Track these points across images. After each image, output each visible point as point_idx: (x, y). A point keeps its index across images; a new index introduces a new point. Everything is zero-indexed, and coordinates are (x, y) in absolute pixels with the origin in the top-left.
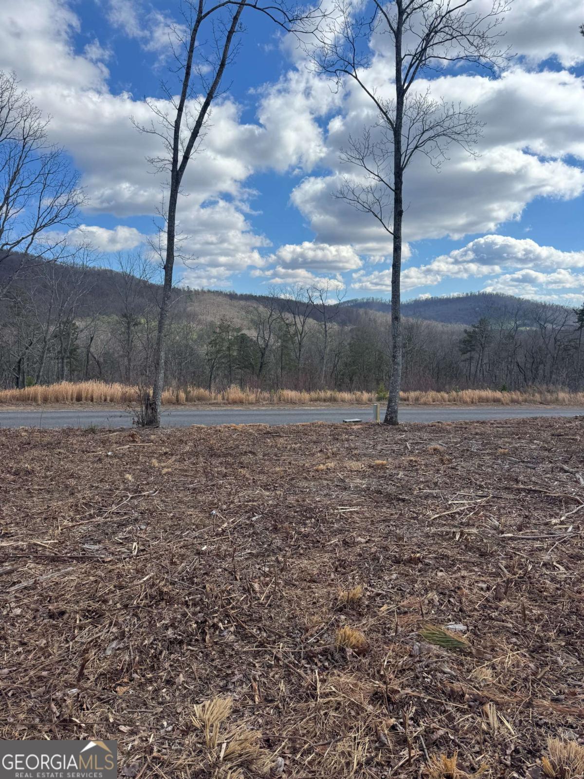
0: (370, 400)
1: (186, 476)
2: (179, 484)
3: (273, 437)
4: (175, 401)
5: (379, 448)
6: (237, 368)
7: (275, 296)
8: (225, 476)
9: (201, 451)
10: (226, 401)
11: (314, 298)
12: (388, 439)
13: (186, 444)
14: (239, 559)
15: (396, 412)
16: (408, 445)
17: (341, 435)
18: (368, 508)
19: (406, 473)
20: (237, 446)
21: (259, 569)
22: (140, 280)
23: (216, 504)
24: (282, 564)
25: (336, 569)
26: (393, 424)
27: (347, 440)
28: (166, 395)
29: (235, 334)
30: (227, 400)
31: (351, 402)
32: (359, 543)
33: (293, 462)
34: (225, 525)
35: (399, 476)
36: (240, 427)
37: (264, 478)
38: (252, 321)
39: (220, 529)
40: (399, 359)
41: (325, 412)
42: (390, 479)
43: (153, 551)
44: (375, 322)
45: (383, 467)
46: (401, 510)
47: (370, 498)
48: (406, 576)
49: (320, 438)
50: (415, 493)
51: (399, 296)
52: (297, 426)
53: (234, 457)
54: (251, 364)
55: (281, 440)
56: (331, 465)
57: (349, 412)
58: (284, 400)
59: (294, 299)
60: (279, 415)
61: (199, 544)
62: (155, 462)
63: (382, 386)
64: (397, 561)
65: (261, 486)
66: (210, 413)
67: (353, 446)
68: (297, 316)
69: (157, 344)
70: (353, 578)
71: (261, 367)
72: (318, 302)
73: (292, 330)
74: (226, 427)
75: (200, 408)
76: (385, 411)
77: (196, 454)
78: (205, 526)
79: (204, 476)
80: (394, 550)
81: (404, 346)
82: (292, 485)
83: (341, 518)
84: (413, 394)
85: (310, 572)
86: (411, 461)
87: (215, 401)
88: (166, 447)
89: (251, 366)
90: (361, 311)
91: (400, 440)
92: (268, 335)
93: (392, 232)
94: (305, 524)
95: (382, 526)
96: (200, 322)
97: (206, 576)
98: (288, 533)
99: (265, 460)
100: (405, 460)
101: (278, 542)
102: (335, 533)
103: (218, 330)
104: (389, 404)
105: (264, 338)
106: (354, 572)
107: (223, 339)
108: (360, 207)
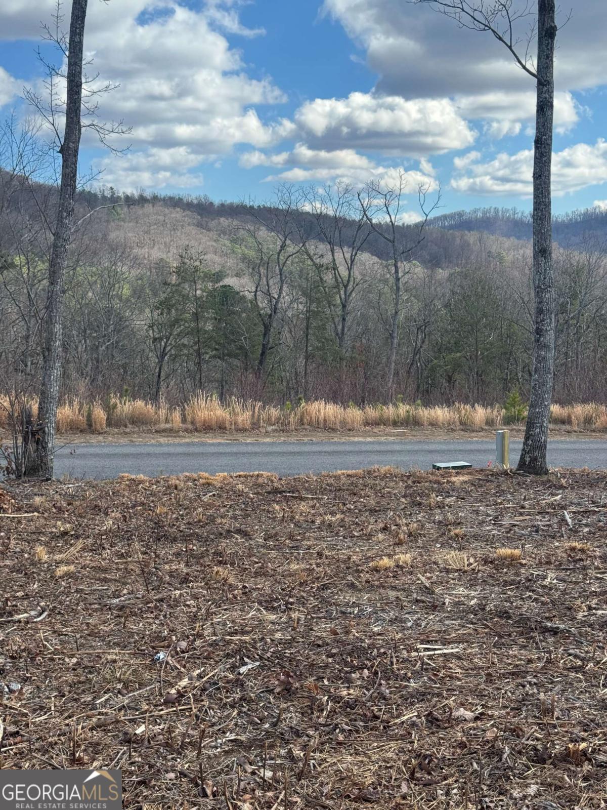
0: (490, 422)
1: (106, 580)
2: (91, 599)
3: (287, 499)
4: (84, 426)
5: (506, 522)
6: (214, 357)
7: (293, 207)
8: (185, 580)
9: (136, 529)
10: (190, 426)
11: (373, 209)
12: (526, 503)
13: (107, 514)
14: (210, 752)
15: (542, 447)
16: (567, 517)
17: (428, 496)
18: (481, 647)
19: (562, 574)
20: (212, 519)
21: (253, 773)
22: (12, 177)
23: (165, 639)
24: (301, 764)
25: (413, 774)
26: (536, 474)
27: (441, 506)
28: (65, 412)
29: (210, 285)
30: (193, 423)
31: (449, 427)
32: (461, 720)
33: (326, 552)
34: (185, 682)
35: (547, 582)
36: (218, 478)
37: (265, 585)
38: (244, 259)
39: (173, 691)
40: (550, 337)
41: (397, 447)
42: (527, 588)
43: (35, 736)
44: (501, 260)
45: (512, 562)
46: (550, 652)
47: (486, 627)
48: (558, 788)
49: (384, 502)
50: (580, 616)
51: (548, 205)
52: (338, 478)
53: (205, 541)
54: (241, 348)
55: (303, 507)
56: (406, 558)
57: (444, 447)
58: (310, 424)
59: (331, 213)
60: (299, 453)
61: (130, 721)
62: (41, 552)
63: (514, 393)
64: (540, 759)
65: (260, 603)
66: (158, 450)
67: (451, 517)
68: (337, 249)
69: (47, 308)
70: (447, 794)
71: (263, 354)
72: (381, 218)
73: (329, 277)
74: (189, 479)
75: (138, 440)
76: (521, 446)
77: (127, 537)
78: (142, 685)
79: (141, 580)
80: (533, 735)
81: (563, 309)
82: (323, 600)
83: (425, 668)
84: (579, 410)
85: (358, 780)
86: (573, 549)
87: (168, 426)
88: (65, 521)
89: (243, 353)
90: (472, 237)
91: (551, 505)
92: (278, 286)
93: (534, 71)
94: (349, 682)
95: (508, 686)
96: (136, 262)
97: (142, 788)
98: (313, 699)
99: (268, 548)
100: (561, 546)
101: (293, 718)
102: (410, 700)
103: (174, 279)
104: (527, 431)
105: (268, 294)
106: (450, 781)
107: (185, 297)
108: (467, 19)
